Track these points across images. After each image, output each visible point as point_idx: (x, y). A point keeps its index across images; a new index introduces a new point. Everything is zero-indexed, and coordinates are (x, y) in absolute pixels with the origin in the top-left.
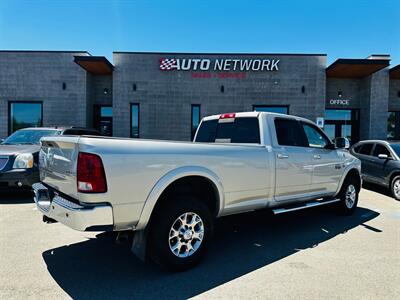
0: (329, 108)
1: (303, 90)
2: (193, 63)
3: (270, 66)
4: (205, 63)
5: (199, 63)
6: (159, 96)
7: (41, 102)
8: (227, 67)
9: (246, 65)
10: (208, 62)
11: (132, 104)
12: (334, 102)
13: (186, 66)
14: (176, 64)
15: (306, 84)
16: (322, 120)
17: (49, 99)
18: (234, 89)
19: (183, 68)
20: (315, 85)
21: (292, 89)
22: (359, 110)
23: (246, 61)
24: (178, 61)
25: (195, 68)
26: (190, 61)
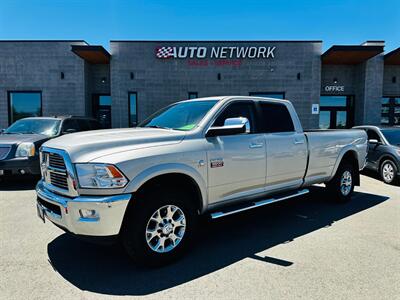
0: (324, 94)
1: (299, 76)
2: (189, 51)
3: (266, 54)
4: (202, 51)
5: (196, 51)
6: (157, 85)
7: (40, 92)
8: (224, 55)
9: (242, 52)
10: (205, 49)
11: (130, 93)
12: (330, 89)
13: (183, 54)
14: (172, 52)
15: (301, 71)
16: (317, 106)
17: (47, 88)
18: (230, 77)
19: (180, 56)
20: (310, 72)
21: (287, 76)
22: (354, 96)
23: (242, 48)
24: (175, 49)
25: (192, 56)
26: (186, 49)
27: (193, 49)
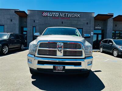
0: (95, 29)
1: (87, 23)
2: (53, 14)
3: (77, 16)
4: (57, 14)
5: (55, 14)
6: (42, 24)
7: (4, 26)
8: (64, 16)
9: (70, 15)
10: (58, 14)
11: (33, 27)
12: (97, 28)
13: (51, 15)
14: (48, 14)
15: (88, 22)
16: (93, 33)
17: (6, 24)
18: (66, 23)
19: (50, 15)
20: (91, 22)
21: (84, 23)
22: (104, 30)
24: (48, 13)
26: (52, 13)
27: (54, 13)
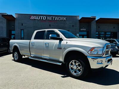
1: (73, 26)
2: (41, 17)
3: (63, 19)
4: (44, 18)
5: (43, 18)
6: (30, 27)
8: (51, 19)
9: (56, 18)
10: (45, 17)
12: (82, 29)
13: (38, 18)
14: (35, 18)
16: (78, 34)
19: (38, 19)
20: (76, 25)
21: (70, 26)
22: (89, 32)
23: (57, 17)
24: (36, 17)
25: (41, 19)
27: (42, 17)
